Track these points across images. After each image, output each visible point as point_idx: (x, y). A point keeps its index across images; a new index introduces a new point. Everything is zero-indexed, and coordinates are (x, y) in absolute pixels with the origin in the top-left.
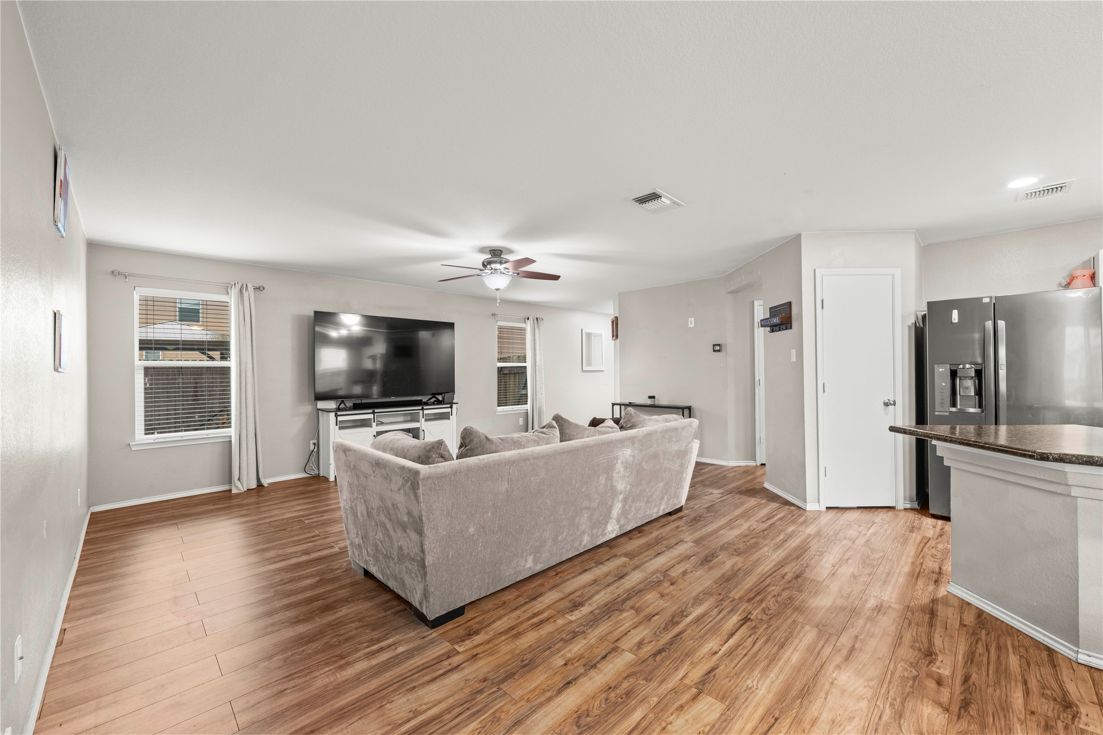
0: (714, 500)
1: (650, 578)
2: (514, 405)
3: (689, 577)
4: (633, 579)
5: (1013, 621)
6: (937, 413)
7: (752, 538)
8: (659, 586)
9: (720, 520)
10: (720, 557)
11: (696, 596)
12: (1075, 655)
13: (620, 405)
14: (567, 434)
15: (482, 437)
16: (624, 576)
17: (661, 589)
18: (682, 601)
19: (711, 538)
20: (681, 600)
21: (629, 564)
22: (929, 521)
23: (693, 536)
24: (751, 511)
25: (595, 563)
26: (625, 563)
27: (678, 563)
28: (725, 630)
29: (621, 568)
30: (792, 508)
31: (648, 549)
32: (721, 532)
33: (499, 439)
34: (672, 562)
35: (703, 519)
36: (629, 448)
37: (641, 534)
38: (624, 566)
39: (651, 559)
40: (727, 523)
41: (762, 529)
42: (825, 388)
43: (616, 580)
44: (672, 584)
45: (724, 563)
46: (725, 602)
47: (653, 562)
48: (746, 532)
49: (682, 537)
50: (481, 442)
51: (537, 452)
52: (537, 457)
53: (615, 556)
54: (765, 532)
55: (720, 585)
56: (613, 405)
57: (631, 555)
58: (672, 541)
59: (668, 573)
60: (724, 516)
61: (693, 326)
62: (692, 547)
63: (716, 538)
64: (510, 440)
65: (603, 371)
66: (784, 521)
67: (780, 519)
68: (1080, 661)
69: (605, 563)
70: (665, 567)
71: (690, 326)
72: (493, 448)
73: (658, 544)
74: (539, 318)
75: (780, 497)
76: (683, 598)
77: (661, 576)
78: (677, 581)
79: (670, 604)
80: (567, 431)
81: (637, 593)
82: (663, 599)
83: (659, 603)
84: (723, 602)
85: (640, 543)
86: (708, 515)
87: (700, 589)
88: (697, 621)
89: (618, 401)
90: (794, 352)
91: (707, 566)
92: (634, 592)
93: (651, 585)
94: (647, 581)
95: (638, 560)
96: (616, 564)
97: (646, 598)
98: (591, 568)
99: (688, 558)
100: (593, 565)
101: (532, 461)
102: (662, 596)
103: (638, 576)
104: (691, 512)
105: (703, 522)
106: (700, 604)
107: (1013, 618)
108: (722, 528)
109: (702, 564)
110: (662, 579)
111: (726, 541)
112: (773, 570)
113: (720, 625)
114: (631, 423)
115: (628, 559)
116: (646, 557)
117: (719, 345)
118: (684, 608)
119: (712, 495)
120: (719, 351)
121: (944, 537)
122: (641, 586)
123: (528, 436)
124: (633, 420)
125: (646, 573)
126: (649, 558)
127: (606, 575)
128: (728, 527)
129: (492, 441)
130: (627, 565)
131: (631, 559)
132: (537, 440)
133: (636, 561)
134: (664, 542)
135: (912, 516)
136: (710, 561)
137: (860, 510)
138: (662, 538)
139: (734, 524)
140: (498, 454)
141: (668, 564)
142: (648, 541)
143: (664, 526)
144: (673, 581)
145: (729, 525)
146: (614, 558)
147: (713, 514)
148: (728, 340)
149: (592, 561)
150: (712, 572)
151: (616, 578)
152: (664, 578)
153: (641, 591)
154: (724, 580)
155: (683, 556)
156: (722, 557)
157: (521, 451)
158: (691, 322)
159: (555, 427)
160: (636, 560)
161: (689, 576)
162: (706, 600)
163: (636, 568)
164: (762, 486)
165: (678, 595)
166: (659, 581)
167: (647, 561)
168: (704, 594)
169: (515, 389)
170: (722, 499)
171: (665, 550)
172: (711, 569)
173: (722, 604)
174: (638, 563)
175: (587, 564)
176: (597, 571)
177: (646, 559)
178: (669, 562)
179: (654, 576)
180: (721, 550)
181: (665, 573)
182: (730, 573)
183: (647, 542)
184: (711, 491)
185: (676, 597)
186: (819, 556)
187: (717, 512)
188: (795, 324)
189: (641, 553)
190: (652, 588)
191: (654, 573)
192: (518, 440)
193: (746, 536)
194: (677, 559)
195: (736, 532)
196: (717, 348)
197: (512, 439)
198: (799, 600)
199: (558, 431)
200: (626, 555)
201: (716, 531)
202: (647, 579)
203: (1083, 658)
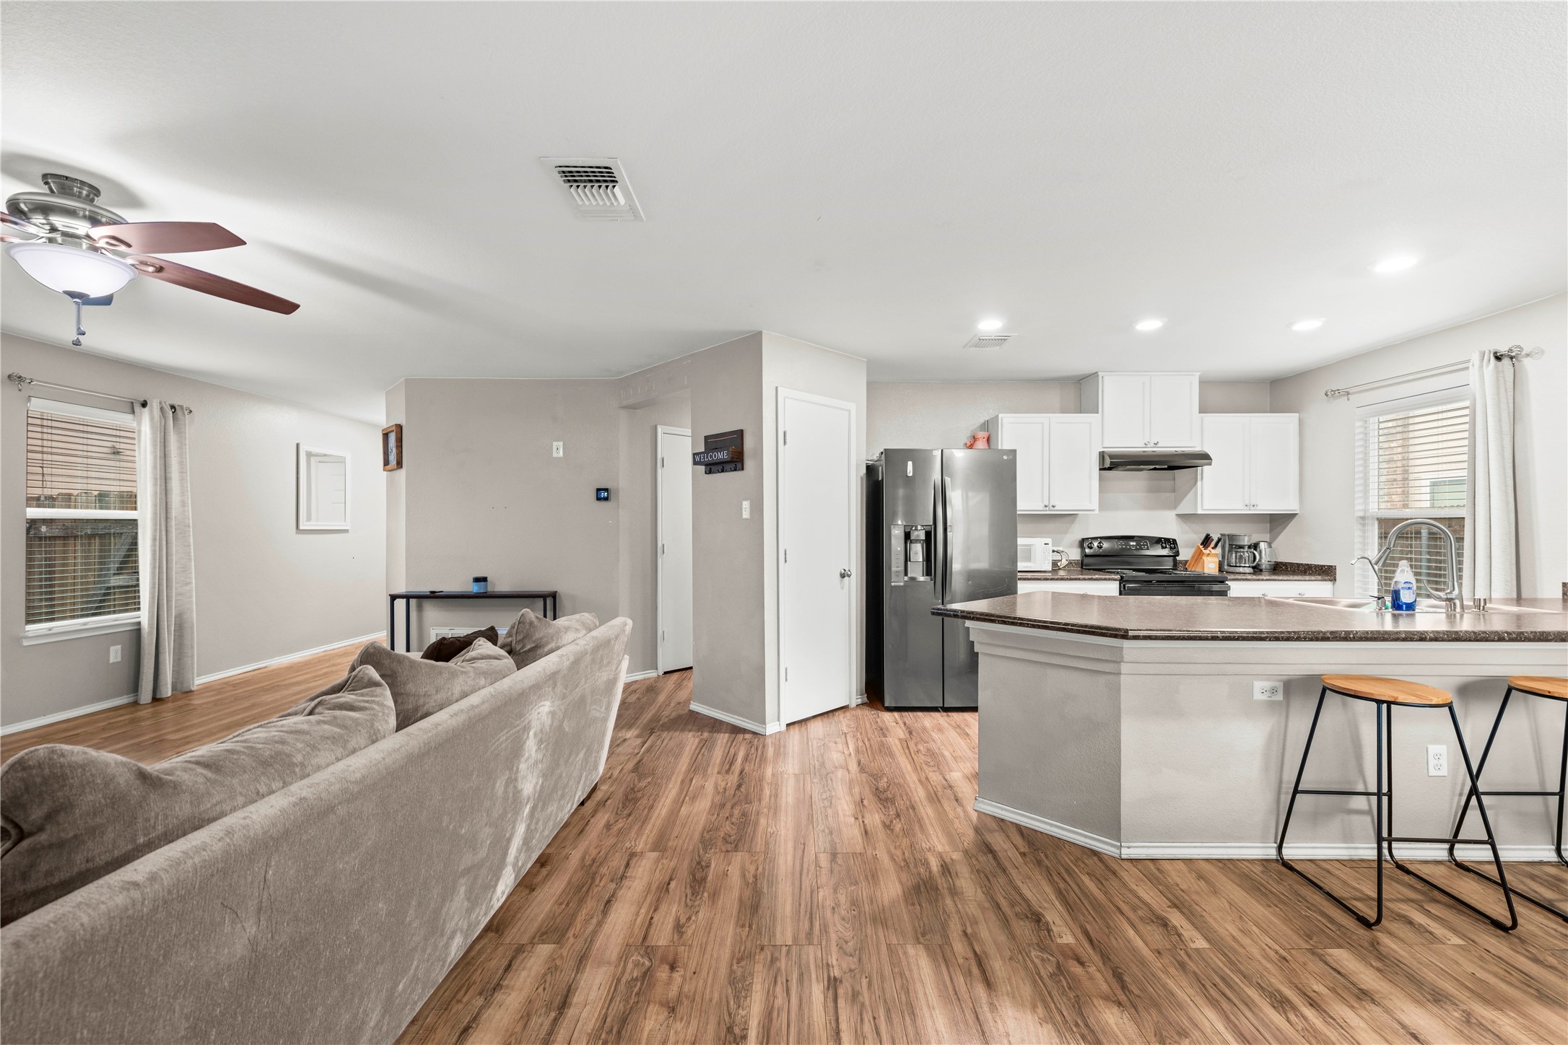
0: (636, 751)
1: (623, 973)
2: (87, 616)
3: (693, 934)
4: (593, 996)
5: (1053, 829)
6: (893, 584)
7: (732, 807)
8: (651, 986)
9: (666, 787)
10: (713, 865)
11: (730, 976)
12: (1118, 851)
13: (408, 597)
14: (408, 695)
15: (122, 780)
16: (567, 996)
17: (658, 991)
18: (714, 1001)
19: (677, 830)
20: (711, 1000)
21: (561, 957)
22: (887, 717)
23: (644, 837)
24: (700, 756)
25: (480, 994)
26: (552, 958)
27: (655, 910)
28: (822, 1032)
29: (549, 978)
30: (747, 736)
31: (582, 901)
32: (684, 811)
33: (200, 770)
34: (643, 911)
35: (639, 795)
36: (547, 700)
37: (548, 868)
38: (552, 968)
39: (600, 924)
40: (681, 790)
41: (734, 787)
42: (787, 556)
43: (556, 1020)
44: (673, 968)
45: (726, 874)
46: (780, 960)
47: (607, 928)
48: (718, 798)
49: (628, 845)
50: (116, 800)
51: (358, 775)
52: (359, 792)
53: (520, 949)
54: (743, 789)
55: (750, 927)
56: (393, 598)
57: (554, 931)
58: (617, 862)
59: (652, 941)
60: (669, 779)
61: (561, 454)
62: (657, 861)
63: (683, 826)
64: (245, 760)
65: (346, 531)
66: (753, 762)
67: (746, 759)
68: (1123, 857)
69: (506, 983)
70: (636, 930)
71: (555, 455)
72: (183, 809)
73: (593, 879)
74: (181, 407)
75: (721, 722)
76: (712, 992)
77: (642, 957)
78: (677, 954)
79: (696, 1022)
80: (410, 687)
81: (619, 1032)
82: (679, 1016)
83: (676, 1032)
84: (778, 963)
85: (558, 892)
86: (643, 784)
87: (726, 954)
88: (768, 1037)
89: (401, 589)
90: (746, 504)
91: (706, 895)
92: (611, 1030)
93: (636, 989)
94: (622, 987)
95: (575, 937)
96: (533, 973)
97: (645, 1034)
98: (478, 1014)
99: (664, 888)
100: (480, 1001)
101: (341, 811)
102: (672, 1008)
103: (597, 982)
104: (611, 786)
105: (644, 801)
106: (748, 989)
107: (1052, 825)
108: (679, 803)
109: (695, 893)
110: (647, 963)
111: (700, 827)
112: (798, 856)
113: (807, 1021)
114: (534, 642)
115: (554, 945)
116: (587, 921)
117: (606, 490)
118: (727, 1019)
119: (626, 744)
120: (606, 499)
121: (914, 733)
122: (617, 1006)
123: (305, 727)
124: (537, 635)
125: (609, 963)
126: (594, 921)
127: (526, 1017)
128: (687, 798)
129: (176, 786)
130: (558, 962)
131: (559, 941)
132: (341, 736)
133: (573, 944)
134: (604, 870)
135: (869, 714)
136: (704, 879)
137: (819, 718)
138: (594, 861)
139: (691, 789)
140: (216, 829)
141: (639, 920)
142: (571, 879)
143: (582, 832)
144: (671, 958)
145: (687, 794)
146: (521, 958)
147: (650, 780)
148: (622, 483)
149: (471, 992)
150: (721, 901)
151: (553, 1015)
152: (651, 960)
153: (623, 1020)
154: (748, 912)
155: (654, 887)
156: (716, 863)
157: (300, 789)
158: (558, 450)
159: (377, 684)
160: (572, 940)
161: (690, 932)
162: (752, 975)
163: (581, 961)
164: (686, 711)
165: (699, 990)
166: (645, 974)
167: (595, 933)
168: (739, 961)
169: (86, 577)
170: (646, 746)
171: (615, 890)
172: (714, 896)
173: (779, 969)
174: (579, 945)
175: (460, 1006)
176: (498, 1016)
177: (591, 928)
178: (637, 914)
179: (630, 966)
180: (705, 849)
181: (643, 943)
182: (748, 893)
183: (569, 882)
184: (620, 735)
185: (698, 999)
186: (830, 806)
187: (654, 774)
188: (749, 463)
189: (574, 916)
190: (642, 999)
191: (624, 957)
192: (278, 754)
193: (723, 806)
194: (648, 900)
195: (704, 804)
196: (604, 494)
197: (252, 751)
198: (865, 899)
199: (388, 693)
200: (544, 935)
201: (674, 813)
202: (619, 980)
203: (1126, 853)
